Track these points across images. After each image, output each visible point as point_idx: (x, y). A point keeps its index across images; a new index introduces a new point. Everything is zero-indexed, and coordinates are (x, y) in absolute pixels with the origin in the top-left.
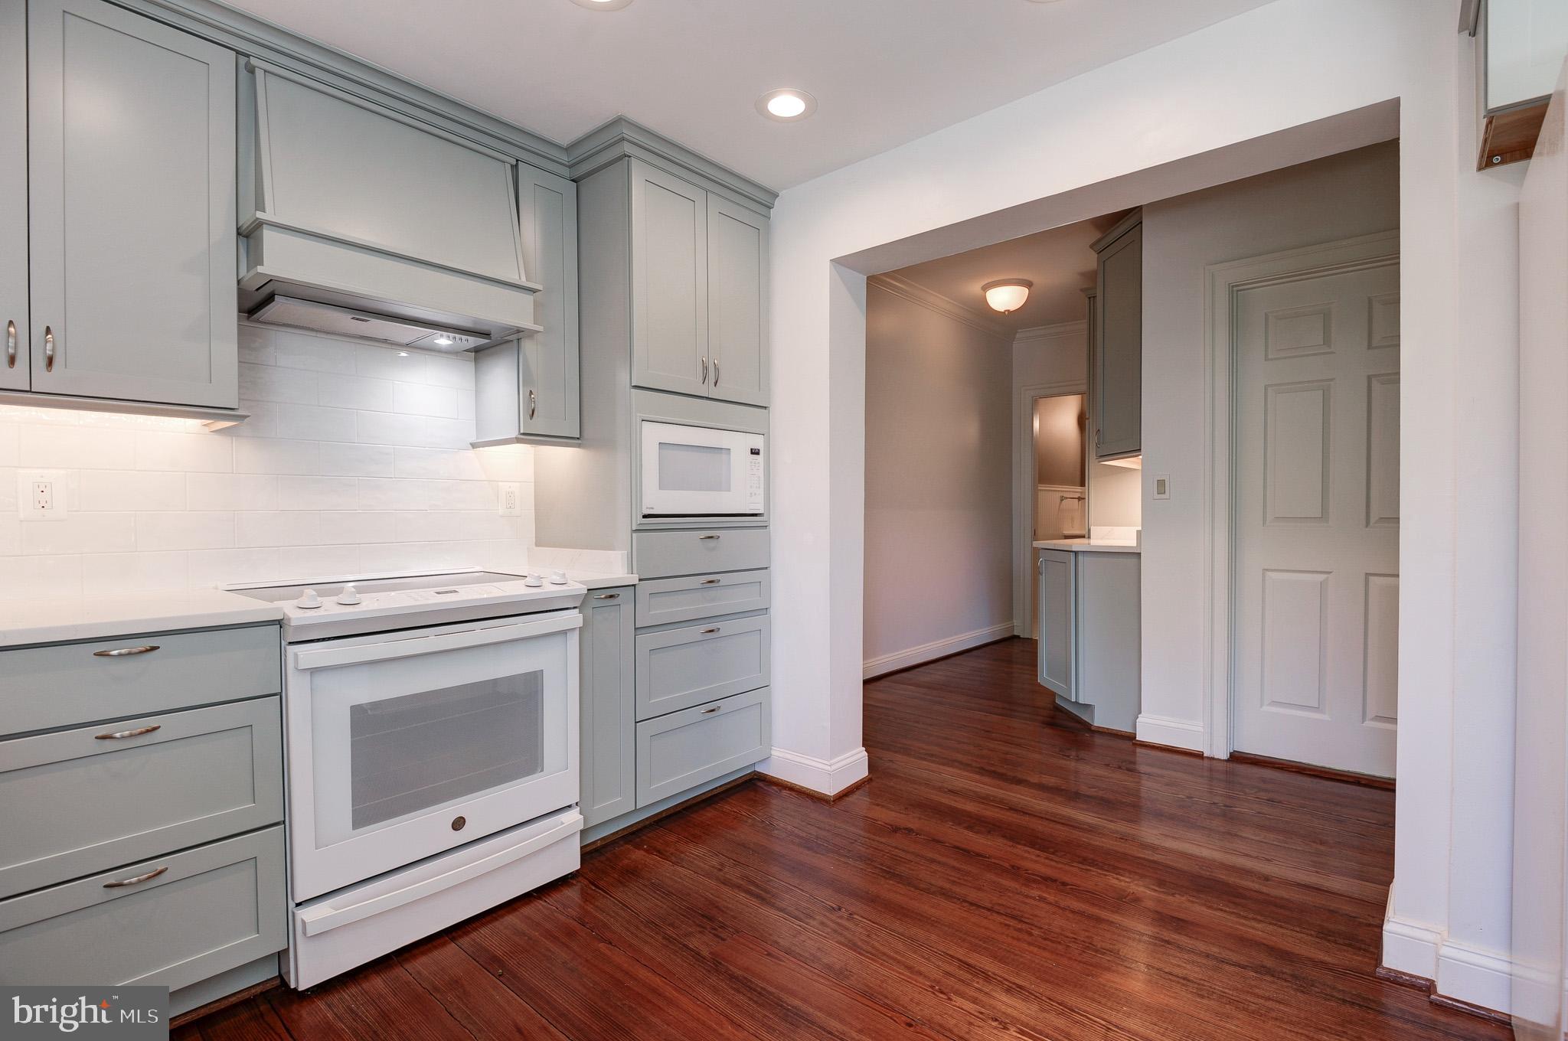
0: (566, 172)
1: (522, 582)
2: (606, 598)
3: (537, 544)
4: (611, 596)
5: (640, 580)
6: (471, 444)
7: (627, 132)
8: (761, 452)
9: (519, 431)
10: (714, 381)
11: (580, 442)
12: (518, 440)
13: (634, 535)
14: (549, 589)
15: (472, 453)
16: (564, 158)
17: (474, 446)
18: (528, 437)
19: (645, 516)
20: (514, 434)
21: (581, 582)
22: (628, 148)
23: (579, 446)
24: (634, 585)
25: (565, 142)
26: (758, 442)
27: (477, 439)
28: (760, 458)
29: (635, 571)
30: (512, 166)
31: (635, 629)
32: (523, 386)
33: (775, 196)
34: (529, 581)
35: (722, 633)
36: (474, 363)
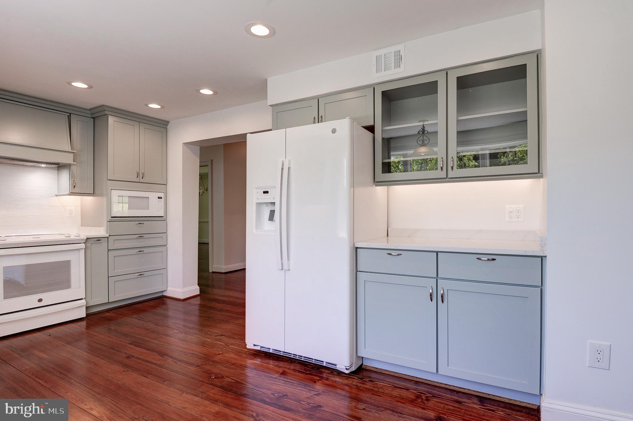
0: (90, 116)
1: (64, 236)
2: (97, 240)
3: (81, 226)
4: (98, 240)
5: (109, 236)
6: (56, 195)
7: (106, 108)
8: (163, 198)
9: (70, 191)
10: (142, 177)
11: (93, 195)
12: (69, 195)
13: (108, 222)
14: (73, 237)
15: (56, 198)
16: (89, 112)
17: (56, 196)
18: (72, 194)
19: (112, 217)
20: (68, 193)
21: (85, 236)
22: (107, 113)
23: (93, 196)
24: (108, 237)
25: (88, 108)
26: (161, 195)
27: (58, 193)
28: (162, 200)
29: (108, 233)
30: (68, 116)
31: (108, 250)
32: (71, 177)
33: (168, 122)
34: (66, 235)
35: (144, 252)
36: (57, 170)
